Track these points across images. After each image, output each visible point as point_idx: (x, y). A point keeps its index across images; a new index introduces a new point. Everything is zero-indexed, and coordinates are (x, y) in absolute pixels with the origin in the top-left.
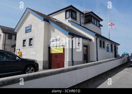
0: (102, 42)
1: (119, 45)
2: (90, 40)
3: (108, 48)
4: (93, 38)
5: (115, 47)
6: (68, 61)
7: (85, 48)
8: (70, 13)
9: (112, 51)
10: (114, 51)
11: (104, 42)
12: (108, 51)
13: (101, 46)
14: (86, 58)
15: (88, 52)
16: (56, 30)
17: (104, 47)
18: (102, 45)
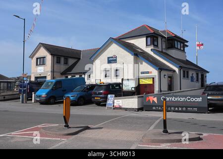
0: (186, 72)
1: (208, 72)
2: (174, 71)
3: (192, 77)
4: (177, 70)
5: (202, 76)
6: (157, 90)
7: (169, 79)
8: (152, 39)
9: (197, 80)
10: (200, 80)
11: (188, 72)
12: (192, 81)
13: (184, 77)
14: (170, 87)
15: (172, 82)
16: (144, 63)
17: (188, 77)
18: (185, 75)
